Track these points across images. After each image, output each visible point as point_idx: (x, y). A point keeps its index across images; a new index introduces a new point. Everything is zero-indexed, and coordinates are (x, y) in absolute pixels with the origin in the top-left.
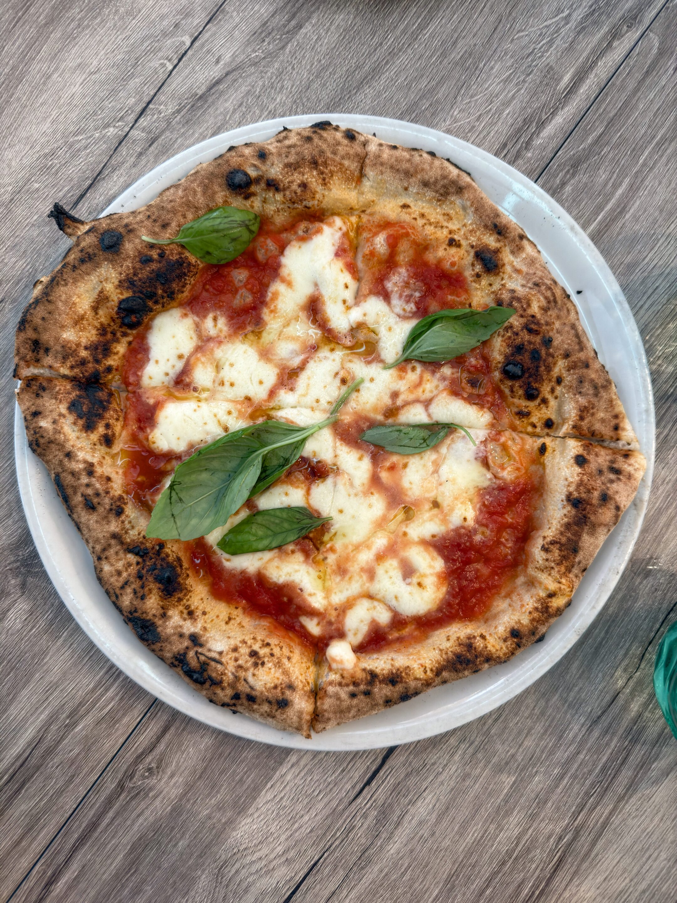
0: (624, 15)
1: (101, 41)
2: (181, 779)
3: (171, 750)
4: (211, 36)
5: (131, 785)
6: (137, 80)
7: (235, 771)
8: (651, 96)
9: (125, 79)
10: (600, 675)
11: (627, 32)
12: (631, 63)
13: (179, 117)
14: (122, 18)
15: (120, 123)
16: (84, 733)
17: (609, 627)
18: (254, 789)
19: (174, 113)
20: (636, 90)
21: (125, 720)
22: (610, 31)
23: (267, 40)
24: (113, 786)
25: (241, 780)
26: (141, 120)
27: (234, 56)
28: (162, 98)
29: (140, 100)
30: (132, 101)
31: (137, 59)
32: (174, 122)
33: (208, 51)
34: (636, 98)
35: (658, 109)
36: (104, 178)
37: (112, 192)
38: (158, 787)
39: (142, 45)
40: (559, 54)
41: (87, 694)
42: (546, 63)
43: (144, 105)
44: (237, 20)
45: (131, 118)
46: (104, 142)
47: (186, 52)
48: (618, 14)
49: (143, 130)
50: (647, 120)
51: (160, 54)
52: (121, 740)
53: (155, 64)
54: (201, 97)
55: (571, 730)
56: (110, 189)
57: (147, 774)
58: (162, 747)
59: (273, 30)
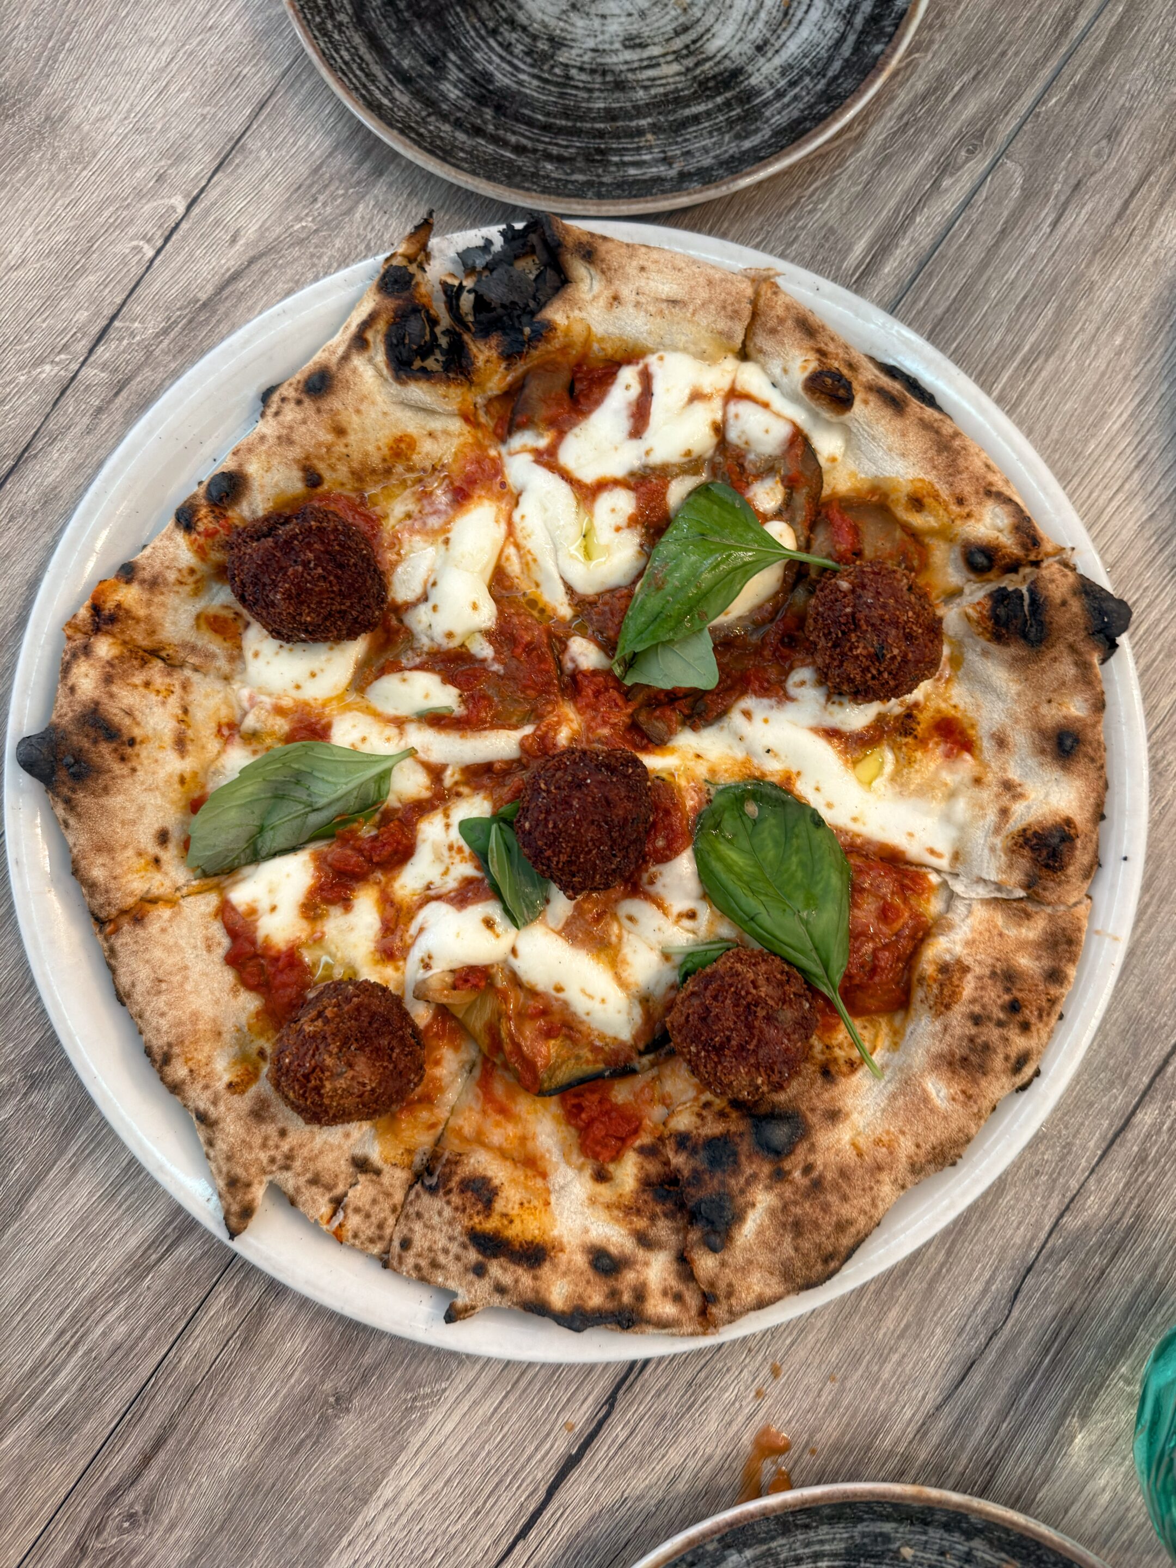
0: (960, 131)
1: (27, 211)
2: (187, 1534)
3: (168, 1480)
4: (221, 195)
5: (100, 1546)
6: (91, 278)
7: (283, 1517)
8: (1011, 275)
9: (71, 274)
10: (939, 1331)
11: (967, 160)
12: (974, 216)
13: (166, 342)
14: (63, 169)
15: (63, 356)
16: (16, 1451)
17: (953, 1243)
18: (319, 1548)
19: (157, 335)
20: (984, 265)
21: (89, 1427)
22: (935, 161)
23: (321, 198)
24: (67, 1548)
25: (295, 1531)
26: (100, 349)
27: (263, 230)
28: (136, 308)
29: (97, 314)
30: (83, 316)
31: (92, 240)
32: (157, 352)
33: (217, 222)
34: (985, 278)
35: (1025, 298)
36: (35, 456)
37: (50, 479)
38: (147, 1549)
39: (100, 215)
40: (846, 204)
41: (20, 1381)
42: (822, 222)
43: (105, 322)
44: (268, 164)
45: (82, 346)
46: (36, 391)
47: (177, 225)
48: (950, 129)
49: (104, 367)
50: (1005, 317)
51: (132, 231)
52: (82, 1464)
53: (124, 248)
54: (205, 305)
55: (888, 1432)
56: (47, 476)
57: (126, 1525)
58: (151, 1475)
59: (331, 180)
